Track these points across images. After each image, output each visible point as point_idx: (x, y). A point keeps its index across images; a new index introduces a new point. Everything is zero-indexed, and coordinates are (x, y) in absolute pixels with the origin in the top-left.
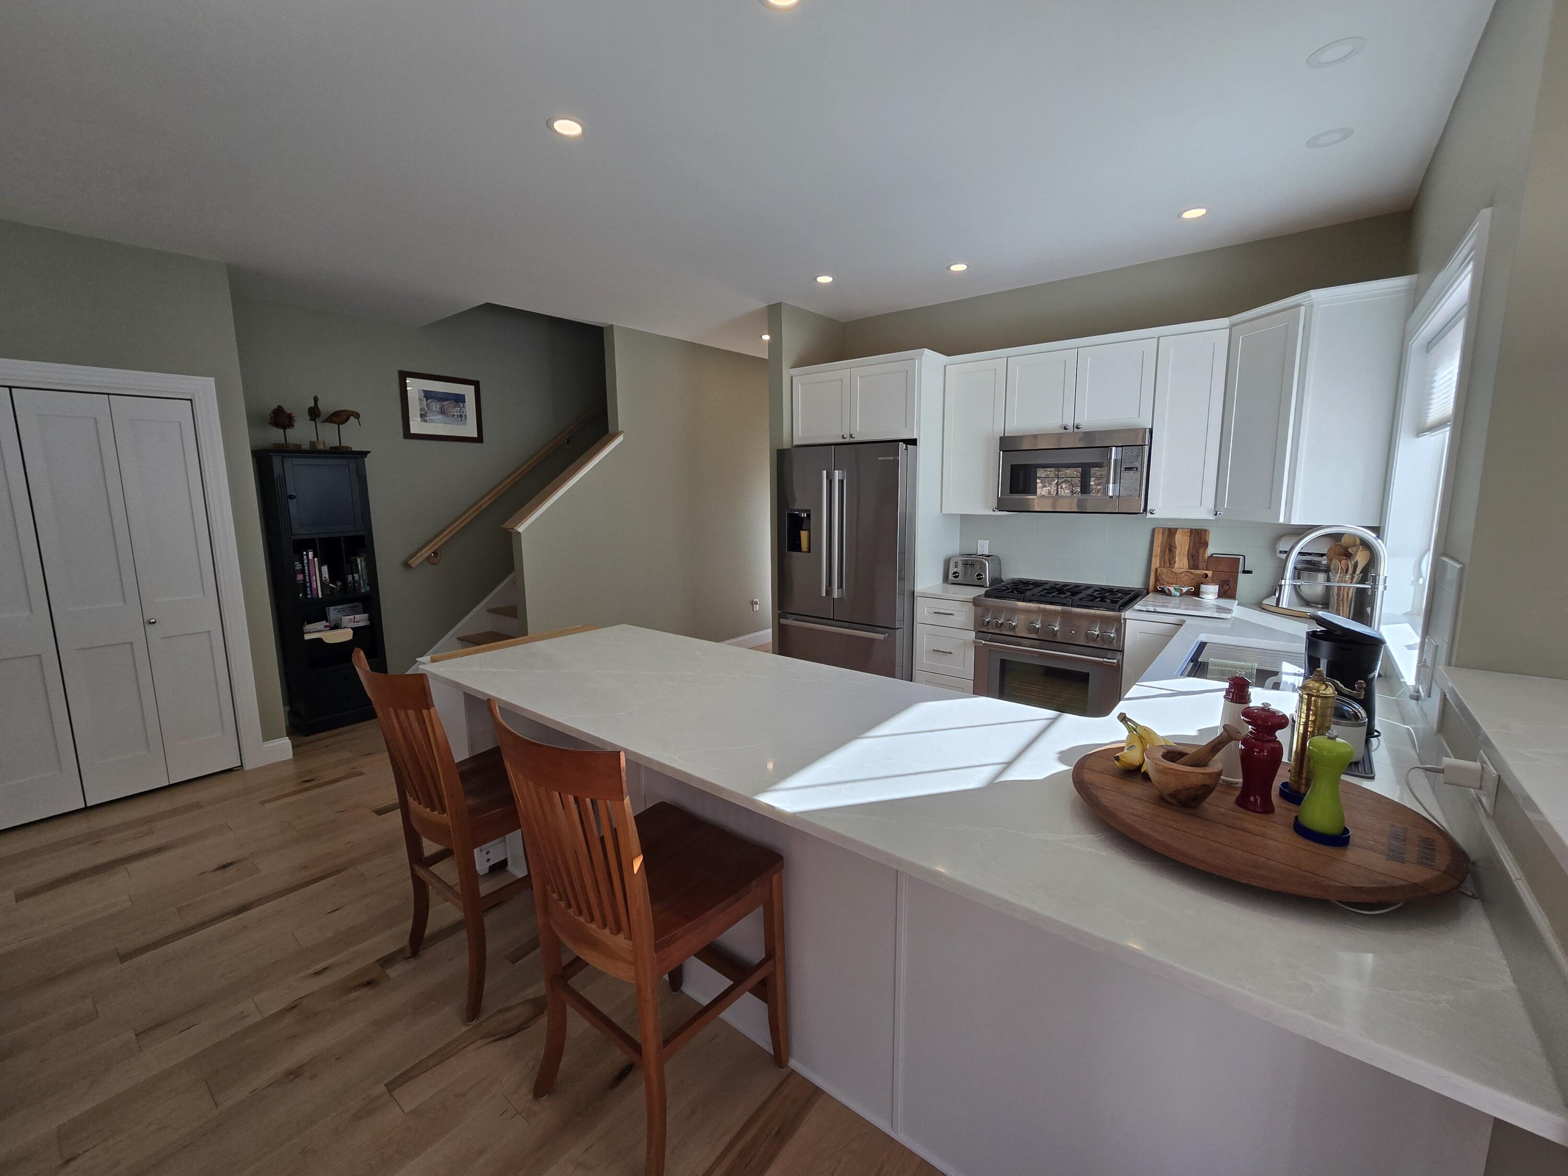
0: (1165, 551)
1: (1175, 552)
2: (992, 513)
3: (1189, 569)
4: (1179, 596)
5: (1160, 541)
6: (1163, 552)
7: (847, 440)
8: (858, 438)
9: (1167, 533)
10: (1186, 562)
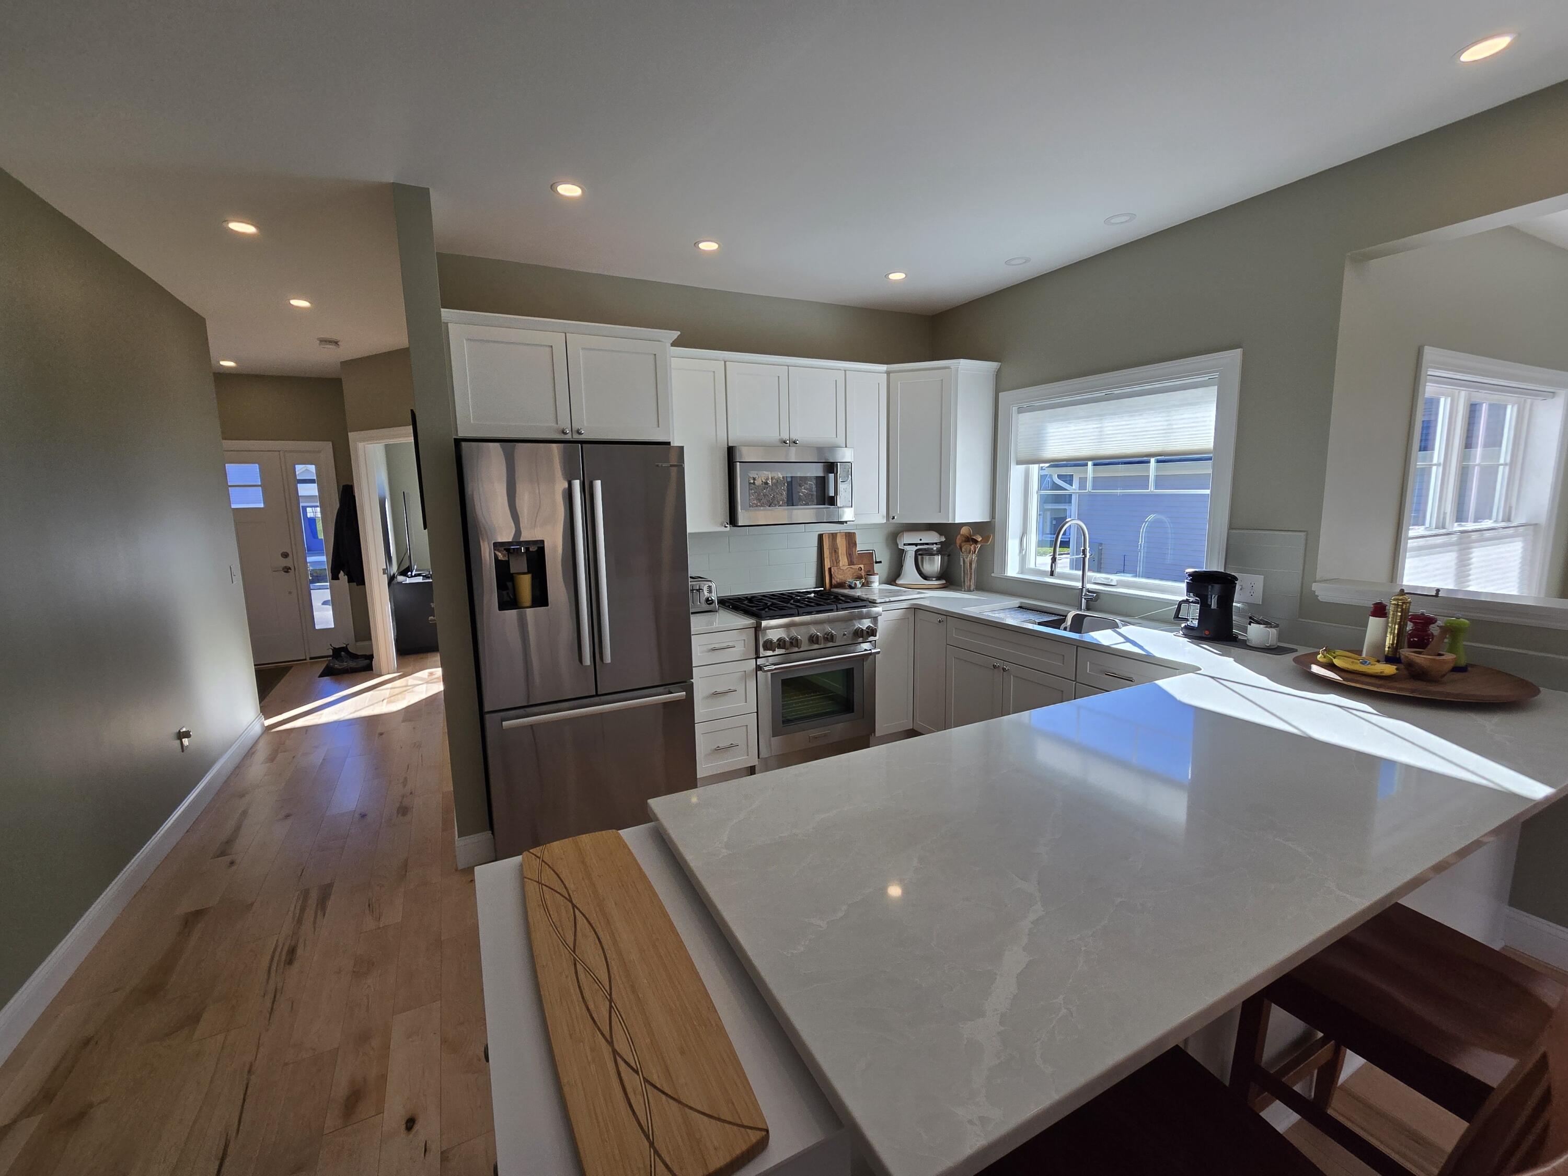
0: (832, 553)
1: (838, 553)
2: (723, 529)
3: (849, 565)
4: (860, 588)
5: (828, 545)
6: (831, 553)
7: (568, 437)
8: (585, 436)
9: (831, 537)
10: (846, 560)
